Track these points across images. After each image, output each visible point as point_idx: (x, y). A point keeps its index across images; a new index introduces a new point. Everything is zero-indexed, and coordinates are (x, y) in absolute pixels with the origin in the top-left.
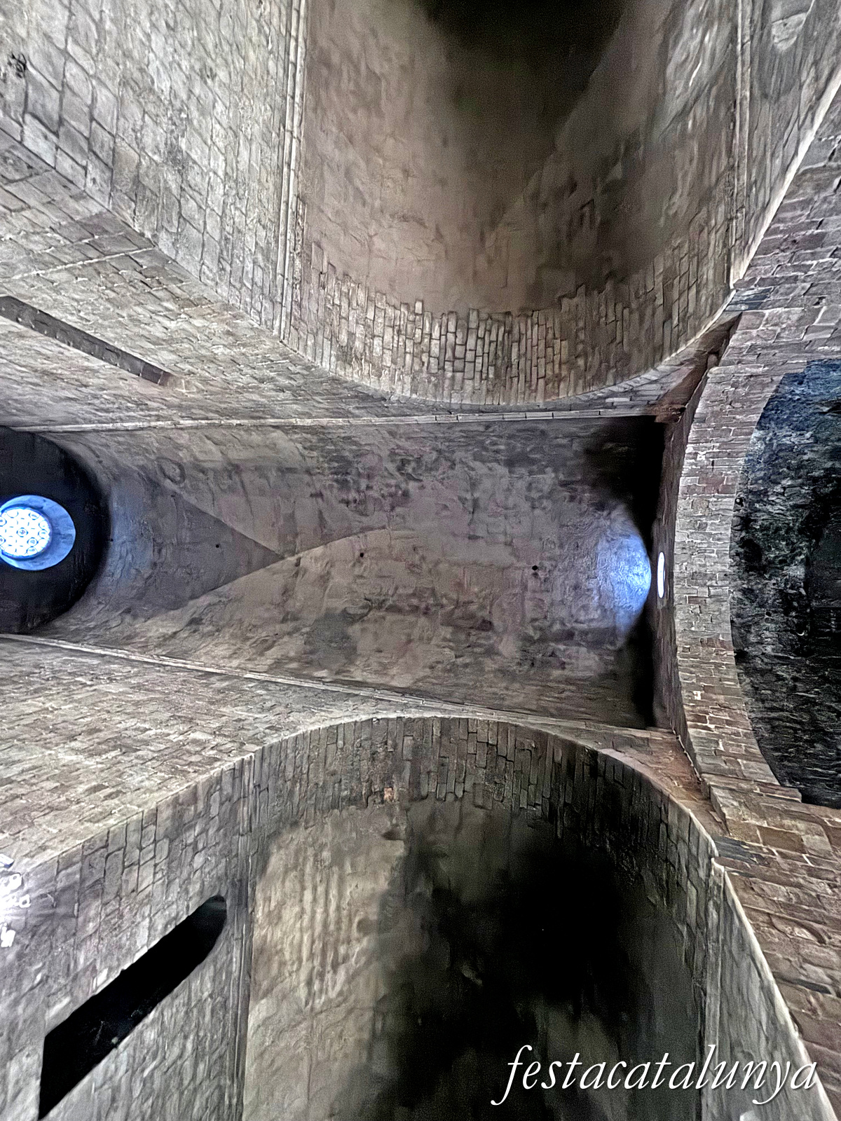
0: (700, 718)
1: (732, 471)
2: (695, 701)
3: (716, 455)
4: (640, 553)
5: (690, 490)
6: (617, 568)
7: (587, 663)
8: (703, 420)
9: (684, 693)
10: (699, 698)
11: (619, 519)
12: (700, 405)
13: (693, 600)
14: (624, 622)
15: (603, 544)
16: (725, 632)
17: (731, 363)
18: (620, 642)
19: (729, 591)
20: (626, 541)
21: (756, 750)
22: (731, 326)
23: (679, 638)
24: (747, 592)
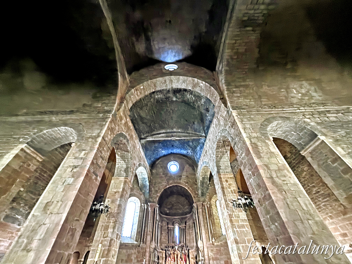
0: (136, 90)
1: (197, 90)
2: (140, 87)
3: (201, 88)
4: (177, 59)
5: (194, 81)
6: (172, 52)
7: (140, 48)
8: (210, 88)
9: (141, 85)
10: (141, 88)
11: (187, 52)
12: (213, 89)
13: (165, 81)
14: (156, 56)
15: (180, 47)
16: (158, 89)
17: (219, 101)
18: (149, 56)
19: (169, 87)
20: (181, 54)
21: (134, 102)
22: (226, 105)
23: (155, 79)
24: (169, 91)
